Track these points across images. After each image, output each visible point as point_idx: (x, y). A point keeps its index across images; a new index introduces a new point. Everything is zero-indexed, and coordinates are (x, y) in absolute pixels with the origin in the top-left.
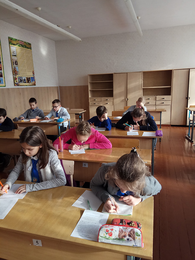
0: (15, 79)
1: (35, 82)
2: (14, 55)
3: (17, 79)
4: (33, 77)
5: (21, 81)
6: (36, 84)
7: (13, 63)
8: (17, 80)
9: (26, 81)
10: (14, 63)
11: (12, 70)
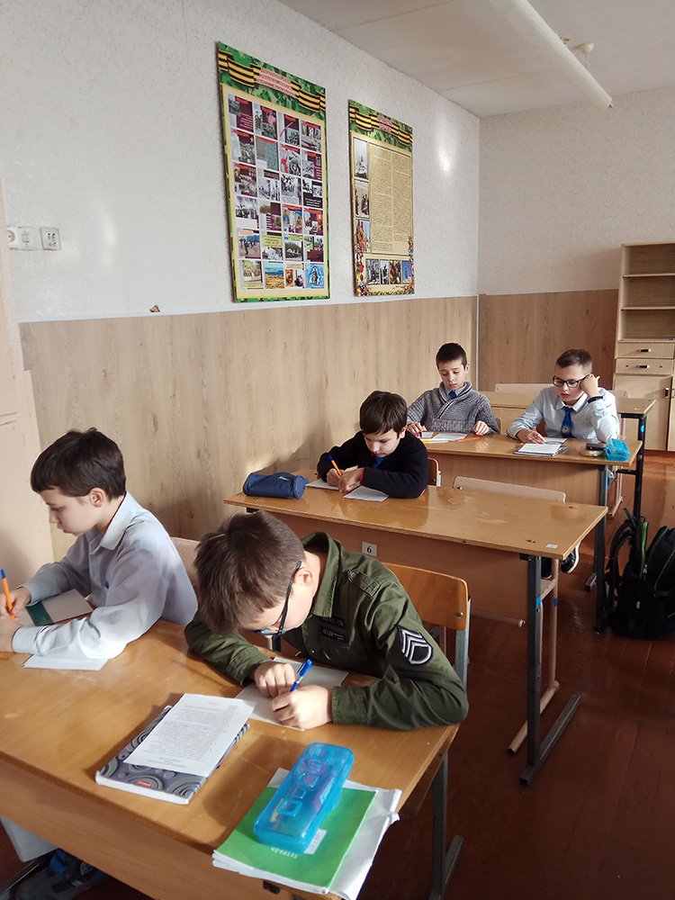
0: (357, 268)
1: (413, 281)
2: (361, 172)
3: (365, 269)
4: (408, 259)
5: (374, 276)
6: (416, 287)
7: (357, 205)
8: (364, 273)
9: (389, 276)
10: (360, 207)
11: (353, 232)
